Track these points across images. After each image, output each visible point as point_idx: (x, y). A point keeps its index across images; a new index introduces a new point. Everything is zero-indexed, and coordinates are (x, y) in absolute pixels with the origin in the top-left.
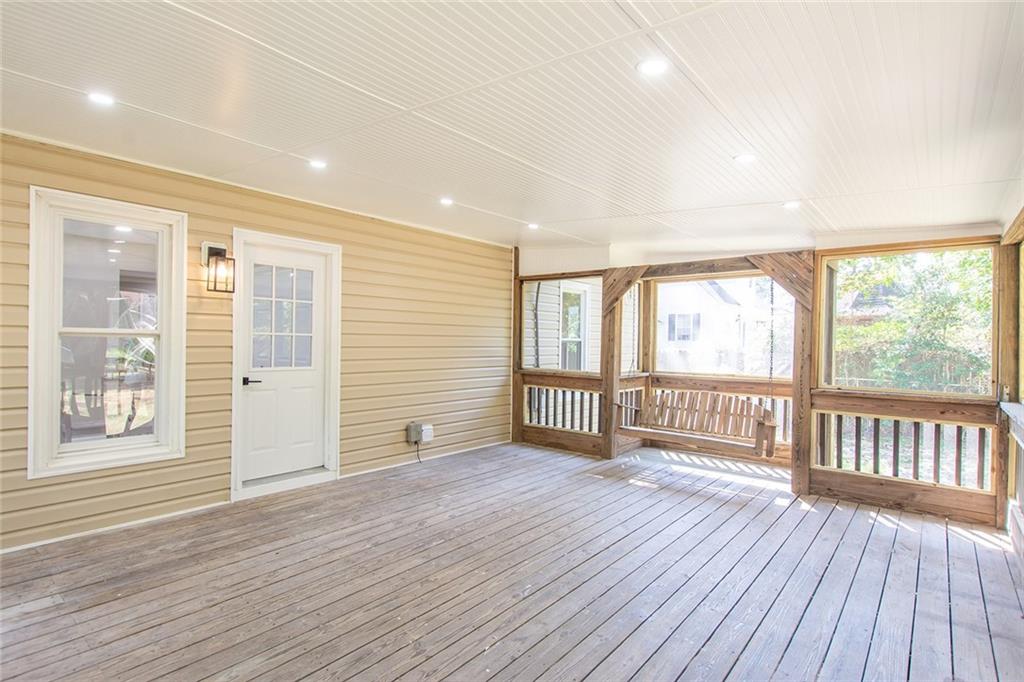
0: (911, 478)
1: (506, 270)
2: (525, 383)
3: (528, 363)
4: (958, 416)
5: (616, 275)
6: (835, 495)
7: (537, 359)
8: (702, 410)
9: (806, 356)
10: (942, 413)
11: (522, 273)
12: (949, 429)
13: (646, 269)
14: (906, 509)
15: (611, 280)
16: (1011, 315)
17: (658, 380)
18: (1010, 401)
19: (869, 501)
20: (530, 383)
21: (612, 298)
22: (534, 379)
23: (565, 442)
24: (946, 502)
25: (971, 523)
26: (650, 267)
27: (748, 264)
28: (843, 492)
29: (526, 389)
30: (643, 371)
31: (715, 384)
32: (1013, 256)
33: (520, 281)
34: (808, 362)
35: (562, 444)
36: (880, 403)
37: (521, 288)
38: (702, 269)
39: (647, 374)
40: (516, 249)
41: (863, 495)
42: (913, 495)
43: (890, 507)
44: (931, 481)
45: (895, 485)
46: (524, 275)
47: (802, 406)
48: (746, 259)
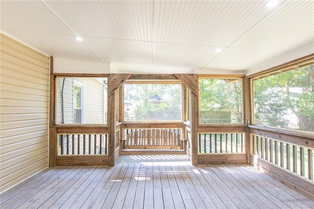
0: (225, 152)
1: (46, 68)
2: (58, 132)
3: (58, 121)
4: (237, 131)
5: (115, 77)
6: (206, 163)
7: (63, 119)
8: (153, 137)
9: (195, 113)
10: (233, 130)
11: (55, 71)
12: (234, 135)
13: (131, 75)
14: (225, 163)
15: (112, 79)
16: (249, 99)
17: (125, 125)
18: (250, 125)
19: (215, 163)
20: (62, 132)
21: (114, 88)
22: (65, 130)
23: (86, 162)
24: (236, 158)
25: (241, 164)
26: (133, 74)
27: (174, 77)
28: (208, 161)
29: (58, 136)
30: (119, 122)
31: (150, 125)
32: (248, 81)
33: (54, 76)
34: (196, 116)
35: (84, 163)
36: (217, 128)
37: (54, 79)
38: (156, 78)
39: (121, 123)
40: (52, 58)
41: (214, 161)
42: (227, 158)
43: (221, 164)
44: (230, 153)
45: (222, 156)
46: (57, 72)
47: (195, 132)
48: (174, 75)
